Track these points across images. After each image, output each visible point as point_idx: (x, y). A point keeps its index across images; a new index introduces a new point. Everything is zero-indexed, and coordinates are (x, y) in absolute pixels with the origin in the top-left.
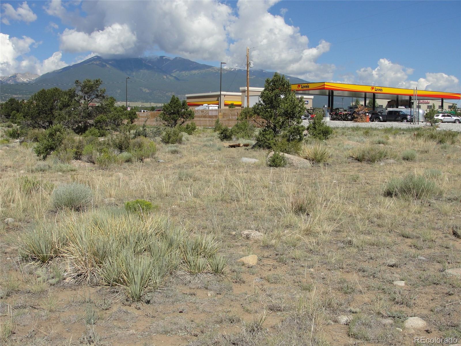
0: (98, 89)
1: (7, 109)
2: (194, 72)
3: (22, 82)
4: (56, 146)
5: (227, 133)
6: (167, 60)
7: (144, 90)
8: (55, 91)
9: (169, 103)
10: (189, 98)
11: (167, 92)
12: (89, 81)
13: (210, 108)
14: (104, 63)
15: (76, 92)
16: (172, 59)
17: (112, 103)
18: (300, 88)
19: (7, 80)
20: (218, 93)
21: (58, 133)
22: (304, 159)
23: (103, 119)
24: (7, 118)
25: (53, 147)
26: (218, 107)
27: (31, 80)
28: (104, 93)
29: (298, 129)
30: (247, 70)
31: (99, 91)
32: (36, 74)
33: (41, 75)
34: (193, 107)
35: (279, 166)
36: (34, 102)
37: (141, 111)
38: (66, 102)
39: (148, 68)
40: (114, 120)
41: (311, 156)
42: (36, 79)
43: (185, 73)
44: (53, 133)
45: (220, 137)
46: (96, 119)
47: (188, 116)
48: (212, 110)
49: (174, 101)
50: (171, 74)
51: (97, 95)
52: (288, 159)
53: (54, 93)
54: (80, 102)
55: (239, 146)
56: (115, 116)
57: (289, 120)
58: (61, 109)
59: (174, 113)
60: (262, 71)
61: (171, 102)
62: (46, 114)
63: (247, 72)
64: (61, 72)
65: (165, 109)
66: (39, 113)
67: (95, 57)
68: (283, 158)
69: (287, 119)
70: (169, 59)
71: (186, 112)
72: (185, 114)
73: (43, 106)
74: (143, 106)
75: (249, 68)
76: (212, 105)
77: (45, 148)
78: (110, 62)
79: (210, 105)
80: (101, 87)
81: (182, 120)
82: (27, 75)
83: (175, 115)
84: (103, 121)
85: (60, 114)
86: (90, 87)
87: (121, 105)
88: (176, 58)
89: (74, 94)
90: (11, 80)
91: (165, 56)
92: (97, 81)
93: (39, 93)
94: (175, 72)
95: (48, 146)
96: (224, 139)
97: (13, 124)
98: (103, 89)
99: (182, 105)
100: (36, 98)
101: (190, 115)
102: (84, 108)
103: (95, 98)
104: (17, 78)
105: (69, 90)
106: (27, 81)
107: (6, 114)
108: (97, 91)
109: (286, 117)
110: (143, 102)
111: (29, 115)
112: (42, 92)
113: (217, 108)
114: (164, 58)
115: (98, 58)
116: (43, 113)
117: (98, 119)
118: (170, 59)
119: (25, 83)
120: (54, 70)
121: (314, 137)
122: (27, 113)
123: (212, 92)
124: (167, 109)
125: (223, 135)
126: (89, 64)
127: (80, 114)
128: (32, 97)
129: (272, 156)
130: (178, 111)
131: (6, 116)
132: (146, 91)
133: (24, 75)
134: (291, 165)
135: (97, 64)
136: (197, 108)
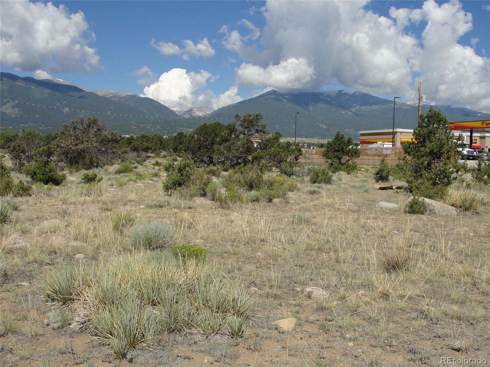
0: (259, 124)
1: (175, 143)
2: (374, 107)
3: (197, 116)
4: (184, 182)
5: (383, 174)
6: (346, 94)
7: (321, 126)
8: (216, 125)
9: (334, 140)
10: (362, 135)
11: (345, 129)
12: (250, 116)
13: (385, 146)
14: (280, 98)
15: (236, 127)
16: (351, 94)
17: (276, 139)
18: (484, 125)
19: (183, 114)
20: (391, 130)
21: (187, 168)
22: (450, 205)
23: (260, 155)
24: (175, 152)
25: (181, 182)
26: (393, 144)
27: (206, 114)
28: (264, 128)
29: (444, 171)
30: (419, 105)
31: (260, 126)
32: (212, 109)
33: (216, 109)
34: (367, 145)
35: (418, 213)
36: (196, 136)
37: (311, 148)
38: (225, 137)
39: (326, 102)
40: (274, 157)
41: (459, 203)
42: (212, 113)
43: (364, 109)
44: (182, 168)
45: (375, 178)
46: (253, 155)
47: (354, 154)
48: (387, 149)
49: (339, 138)
50: (351, 109)
51: (257, 130)
52: (429, 205)
53: (215, 127)
54: (240, 137)
55: (392, 189)
56: (274, 152)
57: (435, 160)
58: (220, 144)
59: (338, 151)
60: (450, 106)
61: (336, 138)
62: (207, 149)
63: (419, 107)
64: (237, 106)
65: (329, 145)
66: (200, 148)
67: (271, 92)
68: (423, 203)
69: (433, 159)
70: (348, 94)
71: (351, 150)
72: (351, 152)
73: (204, 141)
74: (319, 143)
75: (421, 102)
76: (387, 143)
77: (173, 183)
78: (287, 97)
79: (385, 143)
80: (262, 122)
81: (348, 158)
82: (203, 109)
83: (339, 153)
84: (261, 157)
85: (219, 149)
86: (250, 122)
87: (286, 141)
88: (355, 93)
89: (234, 128)
90: (187, 114)
91: (343, 91)
92: (257, 116)
93: (200, 127)
94: (354, 106)
95: (176, 181)
96: (379, 180)
97: (178, 158)
98: (264, 124)
99: (347, 142)
100: (198, 132)
101: (355, 153)
102: (243, 143)
103: (256, 133)
104: (193, 112)
105: (229, 124)
106: (203, 115)
107: (174, 148)
108: (258, 126)
109: (432, 157)
110: (320, 139)
111: (190, 150)
112: (203, 126)
113: (391, 146)
114: (343, 92)
115: (274, 92)
116: (204, 147)
117: (255, 155)
118: (350, 93)
119: (201, 117)
120: (229, 104)
121: (478, 180)
122: (188, 147)
123: (388, 129)
124: (331, 146)
125: (378, 176)
126: (265, 99)
127: (239, 149)
128: (194, 131)
129: (411, 201)
130: (342, 149)
131: (174, 149)
132: (323, 127)
133: (200, 109)
134: (432, 212)
135: (273, 99)
136: (370, 146)
